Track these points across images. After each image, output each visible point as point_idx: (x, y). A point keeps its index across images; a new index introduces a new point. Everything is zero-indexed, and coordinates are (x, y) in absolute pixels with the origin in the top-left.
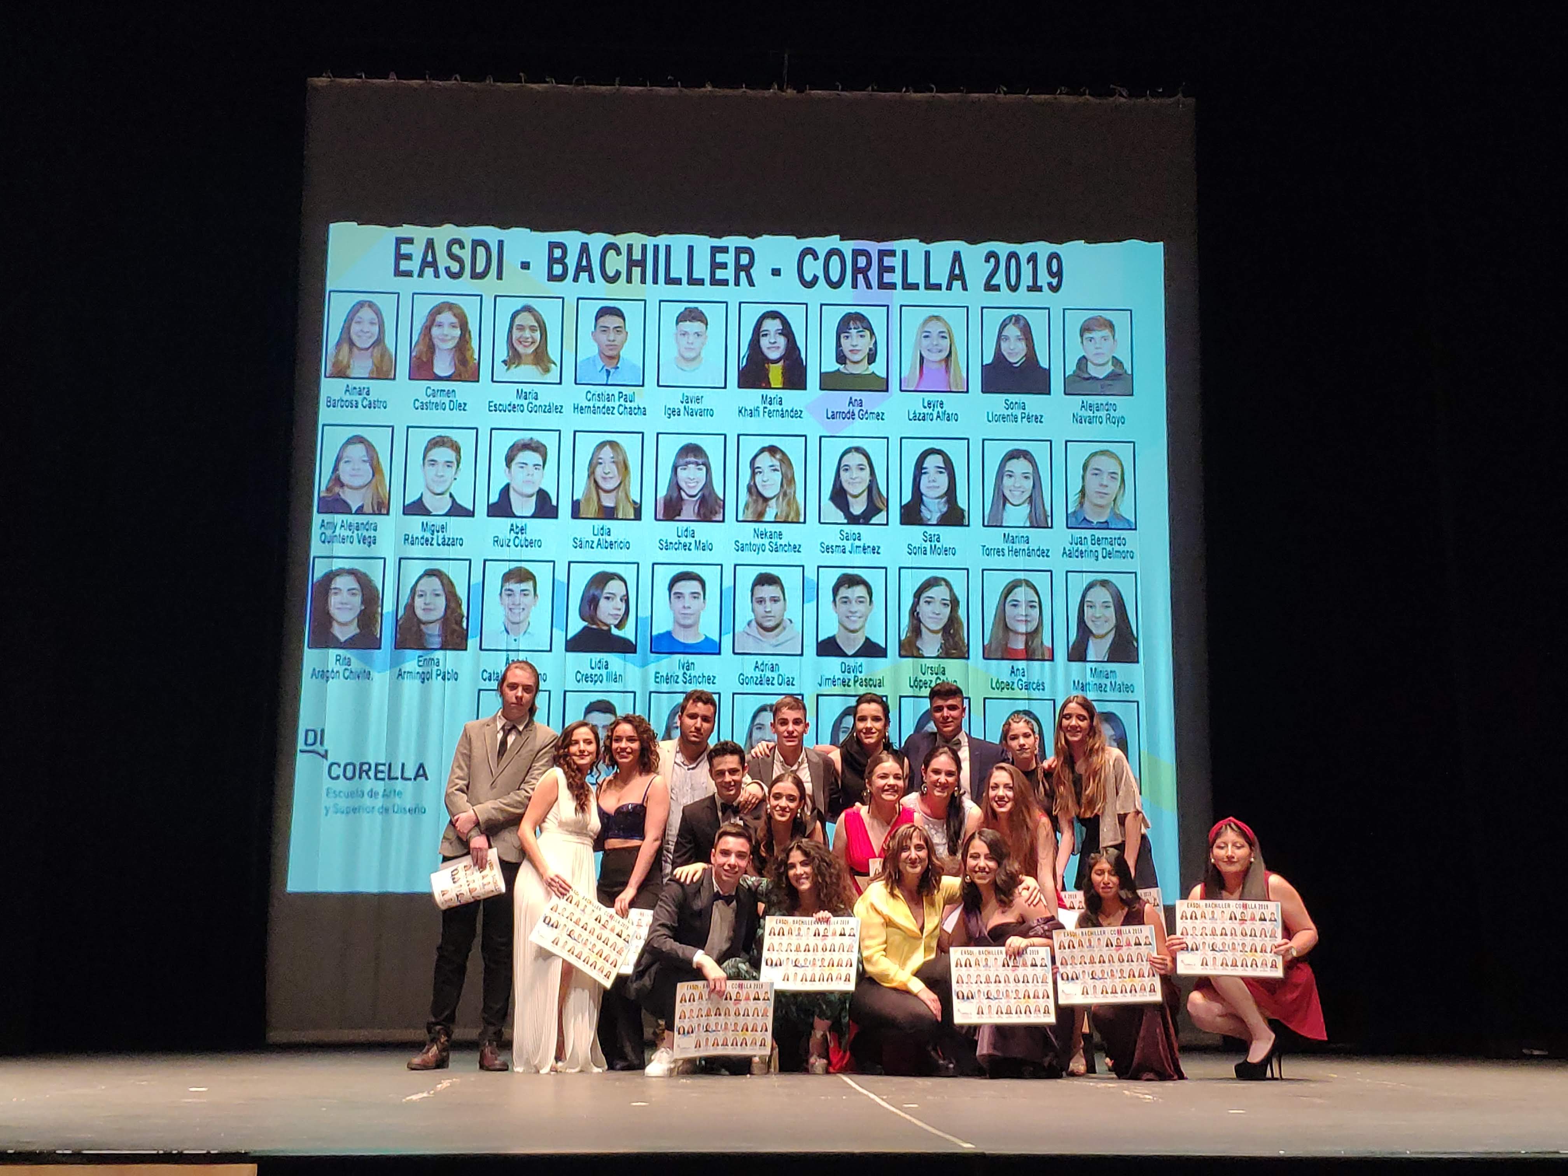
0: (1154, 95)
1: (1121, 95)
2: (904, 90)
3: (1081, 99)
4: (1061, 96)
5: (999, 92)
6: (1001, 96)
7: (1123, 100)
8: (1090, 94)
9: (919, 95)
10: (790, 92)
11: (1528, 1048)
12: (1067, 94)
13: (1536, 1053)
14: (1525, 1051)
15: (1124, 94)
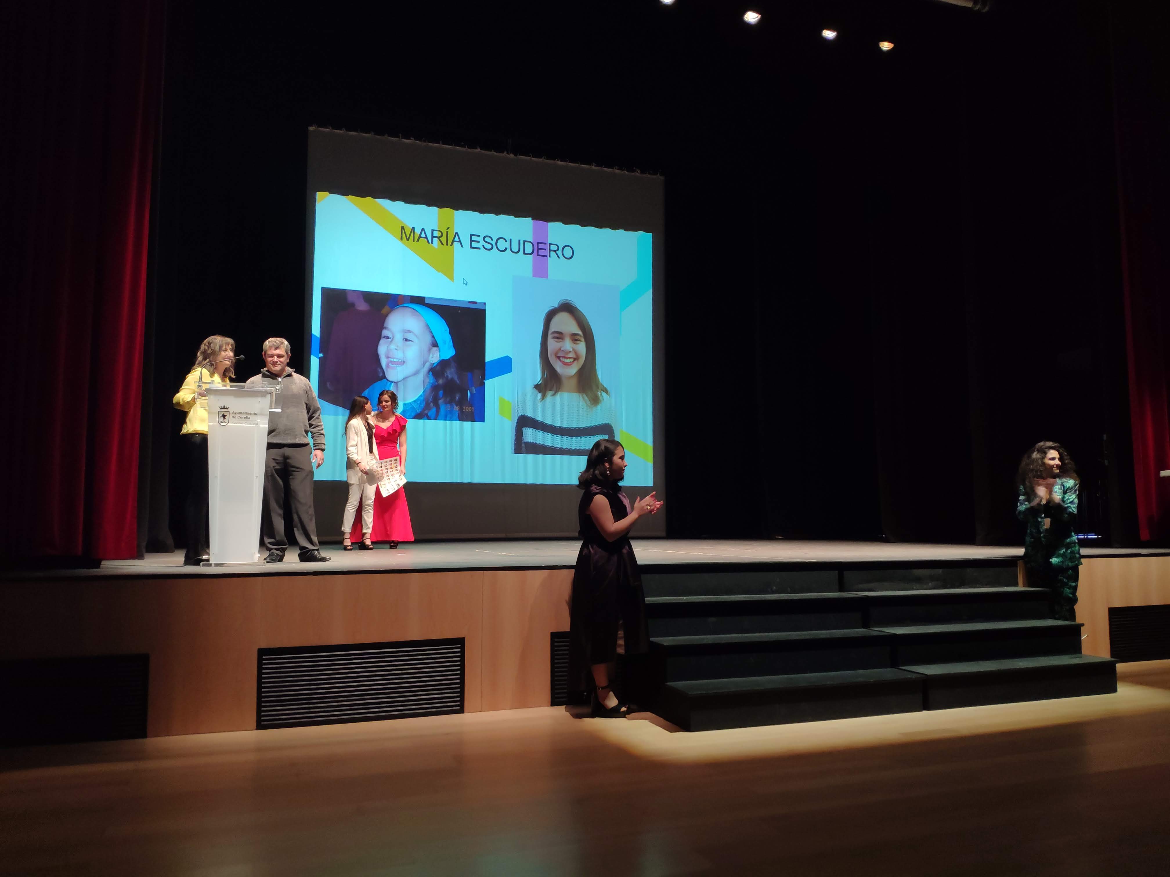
0: (649, 173)
1: (638, 172)
2: (556, 160)
3: (622, 172)
4: (616, 170)
5: (593, 166)
6: (593, 167)
7: (637, 174)
8: (626, 171)
9: (563, 163)
10: (512, 156)
11: (778, 536)
12: (618, 169)
13: (780, 537)
14: (777, 537)
15: (639, 172)
